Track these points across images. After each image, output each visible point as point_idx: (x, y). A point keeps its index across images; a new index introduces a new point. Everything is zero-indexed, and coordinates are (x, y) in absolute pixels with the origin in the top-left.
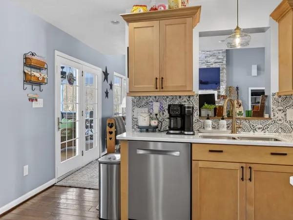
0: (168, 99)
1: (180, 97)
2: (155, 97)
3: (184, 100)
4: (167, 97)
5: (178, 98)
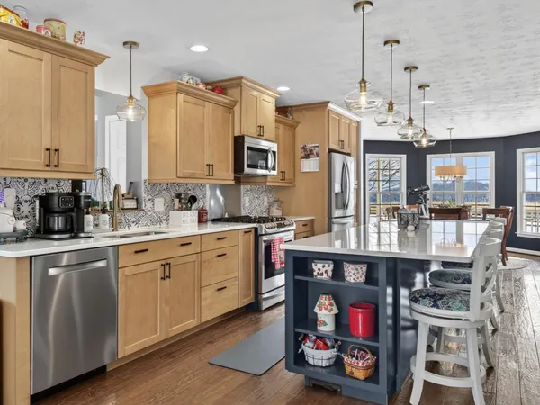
0: (26, 184)
1: (46, 180)
2: (5, 179)
3: (51, 186)
4: (26, 180)
5: (43, 181)
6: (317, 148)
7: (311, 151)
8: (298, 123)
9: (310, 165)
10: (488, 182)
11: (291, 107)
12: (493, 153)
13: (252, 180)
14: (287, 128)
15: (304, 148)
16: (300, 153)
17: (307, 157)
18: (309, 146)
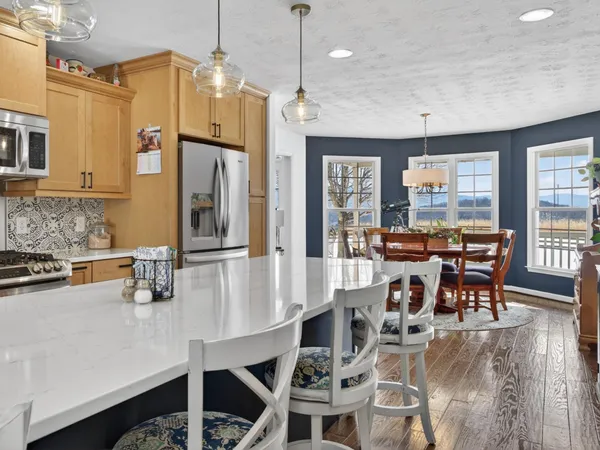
6: (158, 134)
7: (151, 139)
8: (135, 93)
9: (149, 163)
10: (490, 194)
11: (120, 65)
12: (495, 155)
13: (20, 187)
14: (104, 98)
15: (141, 135)
16: (136, 144)
17: (145, 149)
18: (149, 130)
